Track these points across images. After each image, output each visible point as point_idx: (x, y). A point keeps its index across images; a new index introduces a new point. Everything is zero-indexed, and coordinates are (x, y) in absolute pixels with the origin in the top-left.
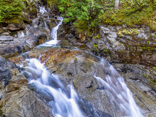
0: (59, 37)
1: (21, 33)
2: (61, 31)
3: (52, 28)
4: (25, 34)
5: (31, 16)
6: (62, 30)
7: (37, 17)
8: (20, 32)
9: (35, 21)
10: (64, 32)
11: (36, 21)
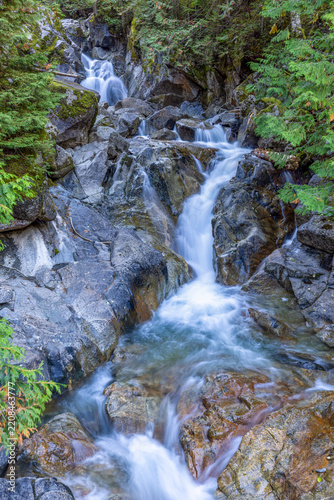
0: (229, 264)
1: (32, 246)
2: (240, 229)
3: (178, 204)
4: (55, 253)
5: (66, 132)
6: (241, 218)
7: (98, 139)
8: (30, 238)
9: (88, 164)
10: (254, 231)
11: (96, 164)
